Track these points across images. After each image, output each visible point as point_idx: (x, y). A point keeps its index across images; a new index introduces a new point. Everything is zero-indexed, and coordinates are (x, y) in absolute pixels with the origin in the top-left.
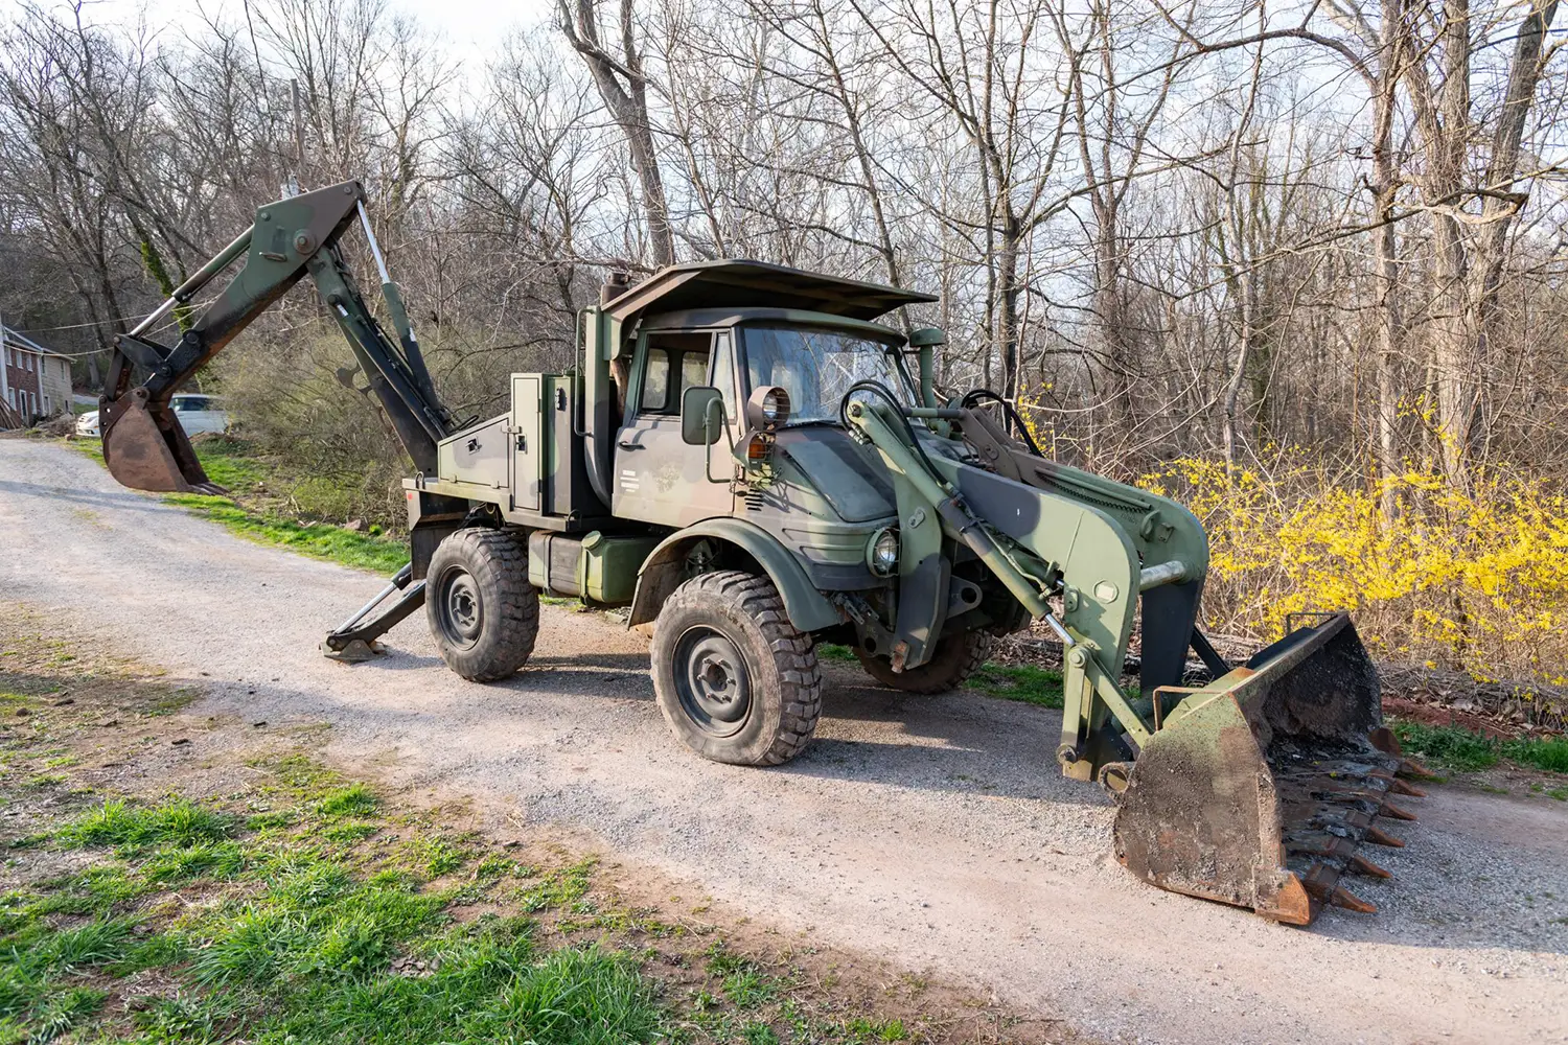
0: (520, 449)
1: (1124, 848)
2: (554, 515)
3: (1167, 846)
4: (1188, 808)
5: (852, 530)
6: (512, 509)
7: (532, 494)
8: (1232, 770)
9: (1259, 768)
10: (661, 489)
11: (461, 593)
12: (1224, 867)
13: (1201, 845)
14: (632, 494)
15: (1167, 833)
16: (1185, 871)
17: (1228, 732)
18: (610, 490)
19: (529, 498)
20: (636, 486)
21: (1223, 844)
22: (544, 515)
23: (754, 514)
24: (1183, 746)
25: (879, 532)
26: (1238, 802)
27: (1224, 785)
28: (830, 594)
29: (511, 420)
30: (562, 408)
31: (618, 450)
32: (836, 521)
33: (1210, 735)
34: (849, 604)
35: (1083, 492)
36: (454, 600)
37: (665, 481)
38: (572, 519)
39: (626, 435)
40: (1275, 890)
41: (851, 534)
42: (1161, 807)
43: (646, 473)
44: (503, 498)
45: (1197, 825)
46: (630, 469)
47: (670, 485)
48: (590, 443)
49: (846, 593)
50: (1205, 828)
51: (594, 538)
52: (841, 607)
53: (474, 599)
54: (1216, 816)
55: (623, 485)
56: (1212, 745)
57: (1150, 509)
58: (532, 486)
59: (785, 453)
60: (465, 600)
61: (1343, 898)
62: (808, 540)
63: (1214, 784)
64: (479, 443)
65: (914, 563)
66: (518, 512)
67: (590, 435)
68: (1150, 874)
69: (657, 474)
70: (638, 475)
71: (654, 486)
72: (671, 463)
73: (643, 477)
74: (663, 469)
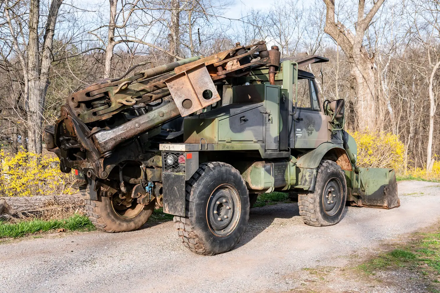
0: (269, 121)
6: (265, 152)
7: (275, 142)
10: (309, 135)
14: (301, 138)
19: (273, 145)
20: (301, 135)
22: (280, 151)
29: (264, 106)
30: (284, 102)
37: (310, 132)
43: (304, 129)
44: (262, 147)
46: (299, 128)
47: (311, 133)
55: (297, 134)
58: (275, 139)
64: (246, 118)
66: (268, 152)
69: (308, 130)
70: (302, 130)
71: (307, 134)
72: (311, 125)
73: (303, 131)
74: (309, 128)
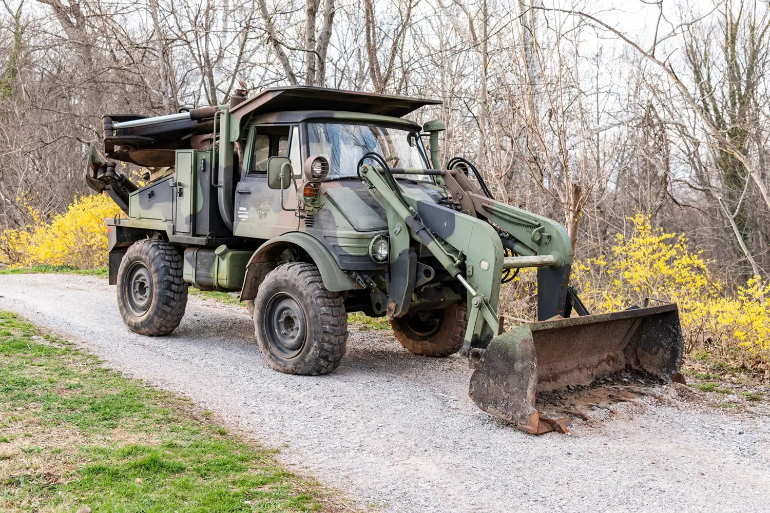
0: (180, 196)
1: (473, 390)
2: (199, 236)
3: (491, 391)
4: (502, 374)
5: (361, 235)
6: (174, 233)
7: (186, 223)
8: (523, 360)
9: (533, 360)
10: (261, 217)
11: (140, 280)
12: (511, 404)
13: (504, 393)
14: (245, 222)
15: (492, 386)
16: (495, 404)
17: (525, 341)
18: (232, 220)
19: (184, 226)
20: (246, 217)
21: (513, 394)
22: (193, 236)
23: (310, 229)
24: (506, 344)
25: (376, 237)
26: (522, 375)
27: (519, 366)
28: (348, 272)
29: (175, 178)
30: (204, 171)
31: (237, 195)
32: (351, 230)
33: (517, 342)
34: (359, 277)
35: (507, 218)
36: (135, 284)
37: (263, 213)
38: (210, 238)
39: (241, 186)
40: (527, 417)
41: (360, 238)
42: (492, 372)
43: (252, 209)
44: (169, 226)
45: (505, 383)
46: (244, 207)
47: (265, 215)
48: (221, 192)
49: (357, 271)
50: (508, 385)
51: (223, 248)
52: (354, 280)
53: (147, 284)
54: (513, 380)
55: (240, 216)
56: (517, 346)
57: (539, 225)
58: (186, 218)
59: (326, 194)
60: (142, 284)
61: (561, 428)
62: (337, 242)
63: (515, 365)
64: (155, 192)
65: (396, 256)
66: (178, 235)
67: (220, 186)
68: (481, 404)
69: (258, 209)
70: (248, 210)
71: (257, 216)
72: (266, 202)
73: (250, 211)
74: (262, 206)
